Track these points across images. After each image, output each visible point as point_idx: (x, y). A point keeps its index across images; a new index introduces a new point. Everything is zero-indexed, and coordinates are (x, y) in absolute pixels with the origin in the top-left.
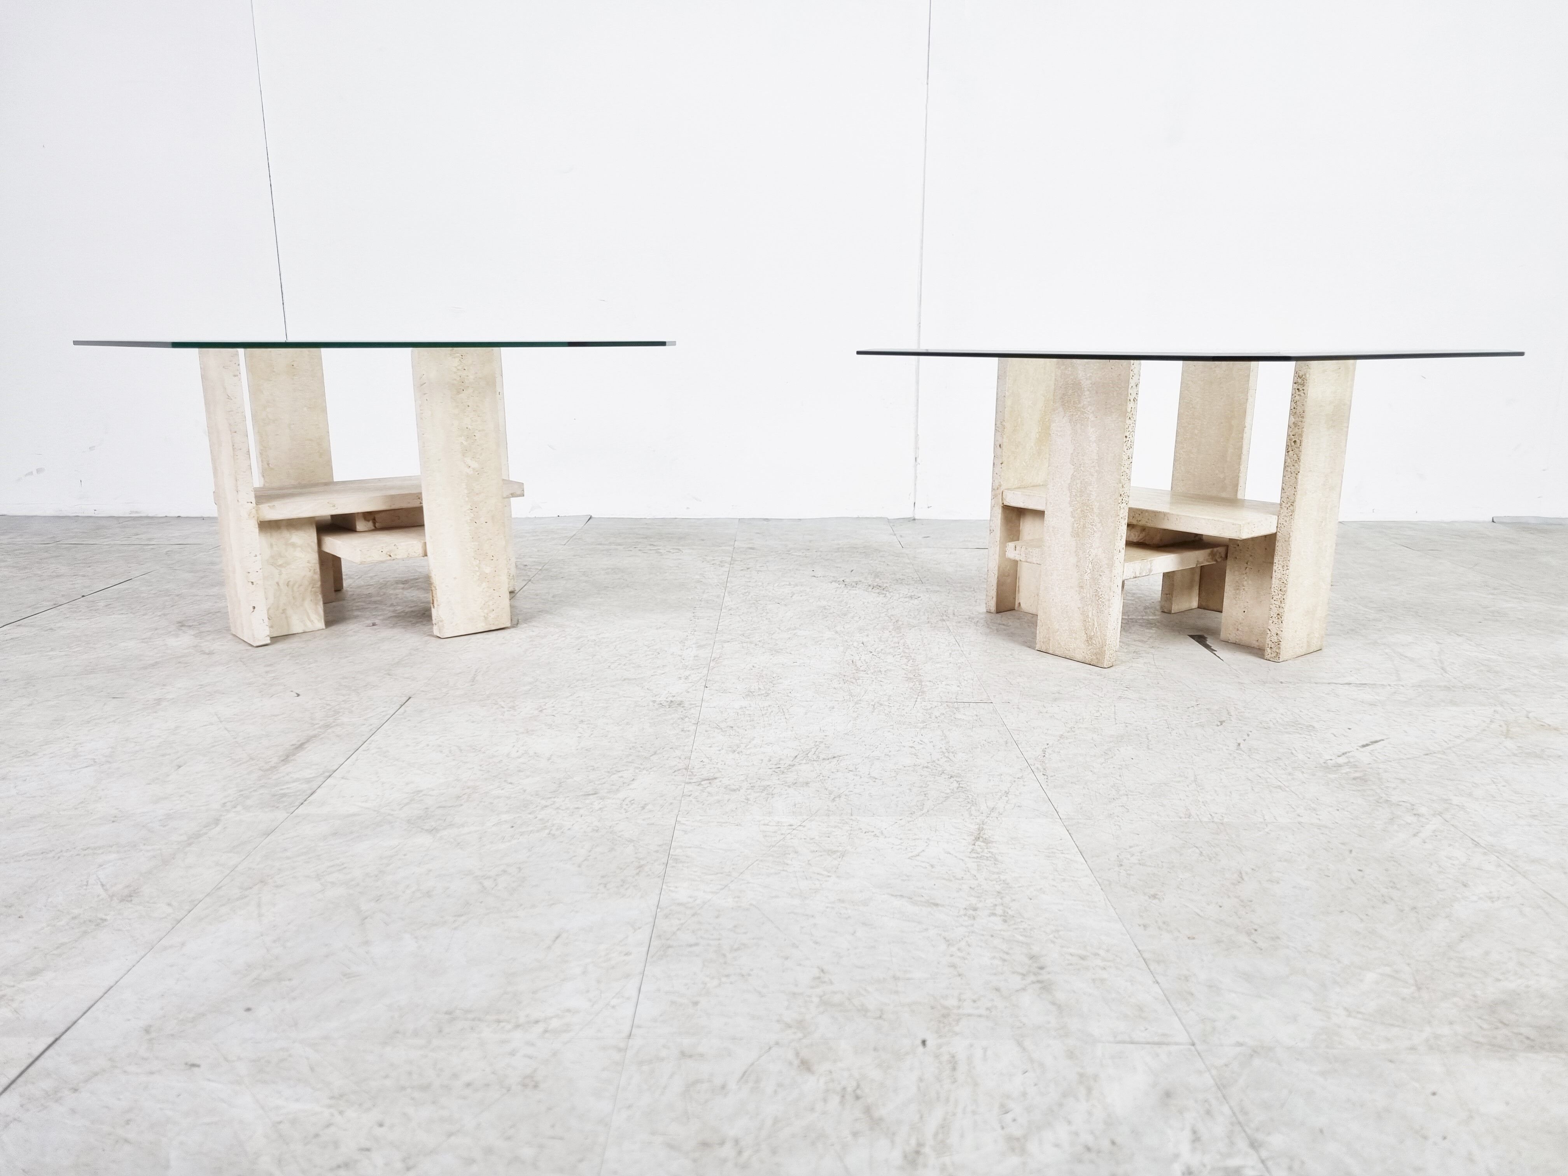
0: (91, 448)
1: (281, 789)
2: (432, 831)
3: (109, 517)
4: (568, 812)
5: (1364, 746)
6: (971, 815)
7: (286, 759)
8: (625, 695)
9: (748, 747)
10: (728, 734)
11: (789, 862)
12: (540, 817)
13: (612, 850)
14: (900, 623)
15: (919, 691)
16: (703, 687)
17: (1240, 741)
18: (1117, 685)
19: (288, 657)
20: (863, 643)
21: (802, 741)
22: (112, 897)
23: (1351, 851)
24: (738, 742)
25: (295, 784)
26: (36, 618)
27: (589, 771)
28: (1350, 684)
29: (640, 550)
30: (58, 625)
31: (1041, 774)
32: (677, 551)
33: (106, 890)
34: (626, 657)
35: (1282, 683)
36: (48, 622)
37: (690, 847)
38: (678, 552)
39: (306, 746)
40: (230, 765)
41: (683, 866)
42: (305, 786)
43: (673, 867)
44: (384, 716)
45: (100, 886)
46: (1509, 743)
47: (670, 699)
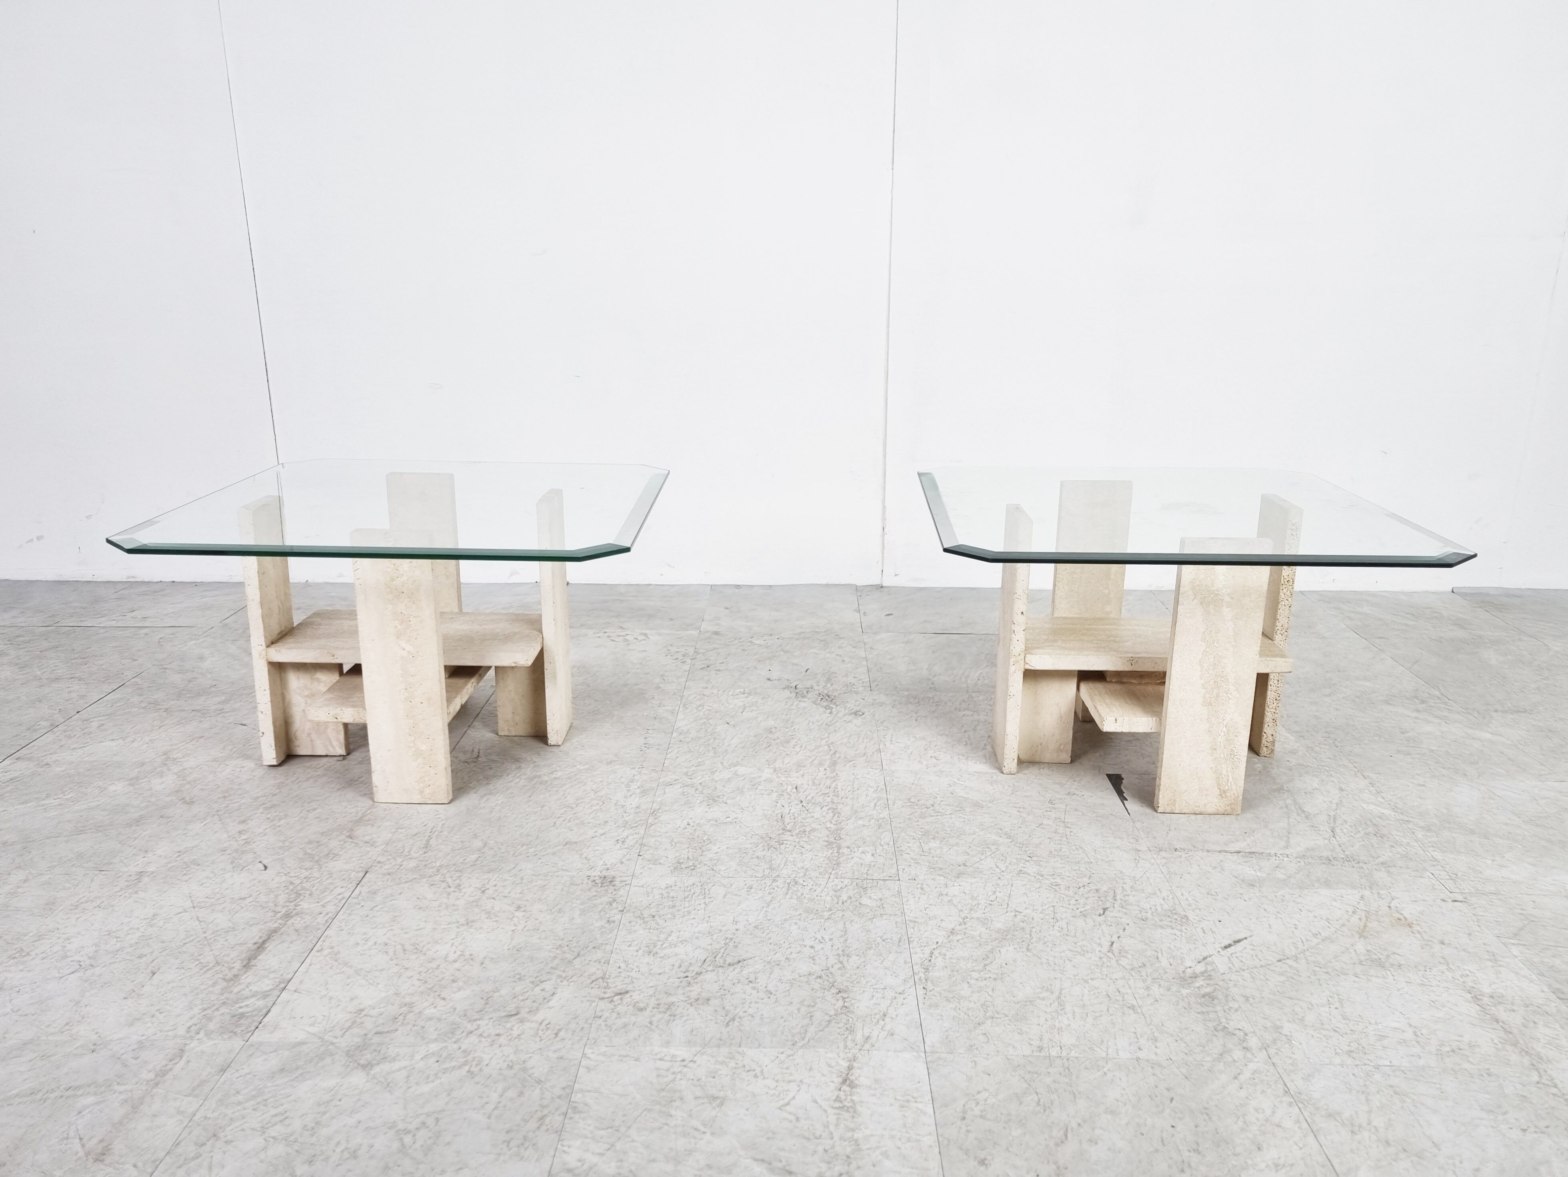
0: (89, 517)
1: (240, 1008)
2: (367, 1067)
3: (108, 582)
4: (489, 1040)
5: (1226, 947)
6: (846, 1047)
7: (247, 965)
8: (564, 868)
9: (663, 946)
10: (648, 927)
11: (673, 1112)
12: (463, 1047)
13: (521, 1094)
14: (837, 755)
15: (834, 863)
16: (636, 855)
17: (1115, 938)
18: (1021, 853)
19: (261, 810)
20: (796, 788)
21: (715, 937)
22: (88, 1154)
23: (1172, 1099)
24: (655, 938)
25: (253, 1000)
26: (34, 746)
27: (515, 982)
28: (1239, 852)
29: (609, 637)
30: (54, 757)
31: (922, 986)
32: (644, 637)
33: (83, 1146)
34: (572, 808)
35: (1176, 850)
36: (44, 754)
37: (589, 1091)
38: (645, 640)
39: (267, 945)
40: (198, 972)
41: (580, 1118)
42: (261, 1003)
43: (571, 1118)
44: (341, 900)
45: (78, 1141)
46: (1361, 946)
47: (604, 873)
